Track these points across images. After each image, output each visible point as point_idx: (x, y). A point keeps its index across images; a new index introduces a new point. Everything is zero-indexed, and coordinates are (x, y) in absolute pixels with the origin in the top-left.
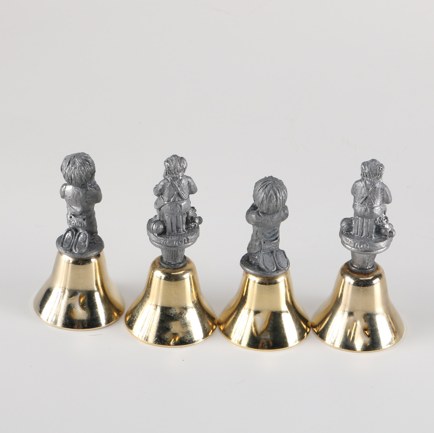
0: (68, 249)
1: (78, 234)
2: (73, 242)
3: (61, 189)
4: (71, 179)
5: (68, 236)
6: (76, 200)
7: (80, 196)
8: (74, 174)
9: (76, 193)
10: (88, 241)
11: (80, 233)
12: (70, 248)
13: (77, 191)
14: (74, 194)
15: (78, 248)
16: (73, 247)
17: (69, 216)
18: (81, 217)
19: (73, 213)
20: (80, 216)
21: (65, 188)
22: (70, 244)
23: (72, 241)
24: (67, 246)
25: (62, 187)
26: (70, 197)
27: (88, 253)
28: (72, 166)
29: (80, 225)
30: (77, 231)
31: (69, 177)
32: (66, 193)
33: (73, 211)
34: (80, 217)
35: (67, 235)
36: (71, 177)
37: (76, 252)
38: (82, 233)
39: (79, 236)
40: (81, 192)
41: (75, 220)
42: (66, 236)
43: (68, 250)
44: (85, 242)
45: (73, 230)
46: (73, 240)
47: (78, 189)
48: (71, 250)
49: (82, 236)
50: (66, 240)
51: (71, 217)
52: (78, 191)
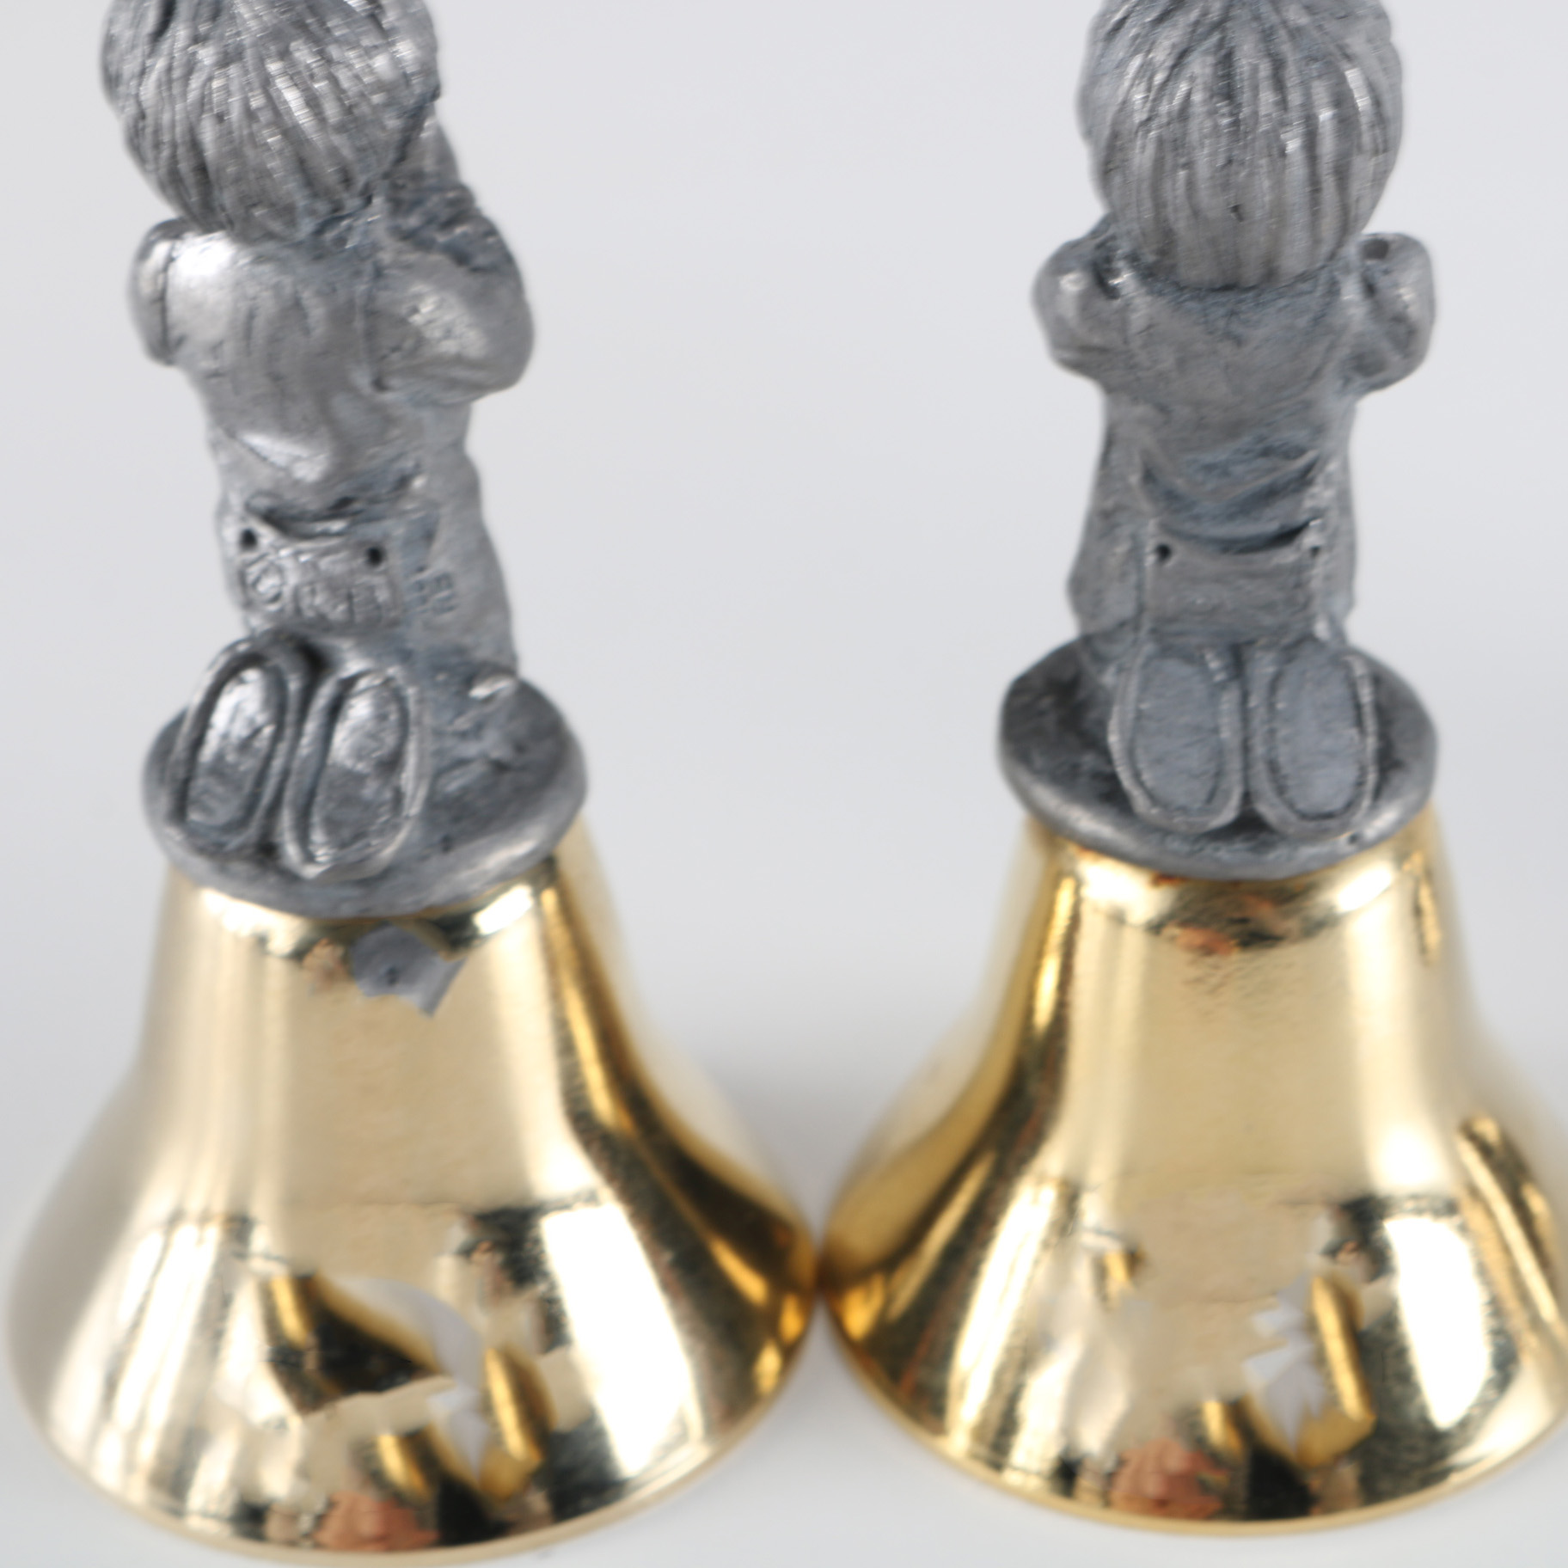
0: (234, 842)
1: (325, 693)
2: (286, 774)
3: (135, 278)
4: (202, 169)
5: (232, 719)
6: (276, 378)
7: (307, 331)
8: (220, 118)
9: (268, 306)
10: (421, 757)
11: (348, 685)
12: (252, 833)
13: (277, 288)
14: (251, 316)
15: (332, 825)
16: (286, 819)
17: (232, 533)
18: (338, 534)
19: (263, 503)
20: (337, 526)
21: (170, 260)
22: (255, 797)
23: (277, 764)
24: (225, 811)
25: (144, 253)
26: (215, 349)
27: (436, 862)
28: (197, 39)
29: (338, 612)
30: (316, 663)
31: (174, 146)
32: (176, 309)
33: (264, 478)
34: (326, 534)
35: (226, 704)
36: (195, 145)
37: (311, 871)
38: (363, 684)
39: (335, 710)
40: (319, 293)
41: (288, 564)
42: (220, 718)
43: (240, 849)
44: (391, 764)
45: (281, 659)
46: (283, 747)
47: (282, 264)
48: (266, 852)
49: (360, 709)
50: (220, 757)
51: (249, 540)
52: (288, 290)
